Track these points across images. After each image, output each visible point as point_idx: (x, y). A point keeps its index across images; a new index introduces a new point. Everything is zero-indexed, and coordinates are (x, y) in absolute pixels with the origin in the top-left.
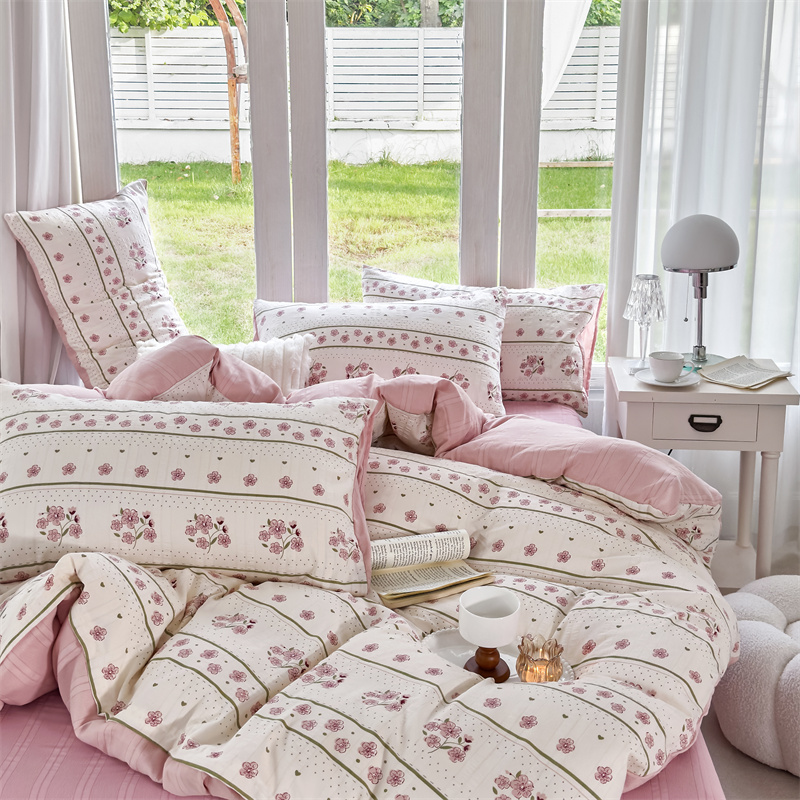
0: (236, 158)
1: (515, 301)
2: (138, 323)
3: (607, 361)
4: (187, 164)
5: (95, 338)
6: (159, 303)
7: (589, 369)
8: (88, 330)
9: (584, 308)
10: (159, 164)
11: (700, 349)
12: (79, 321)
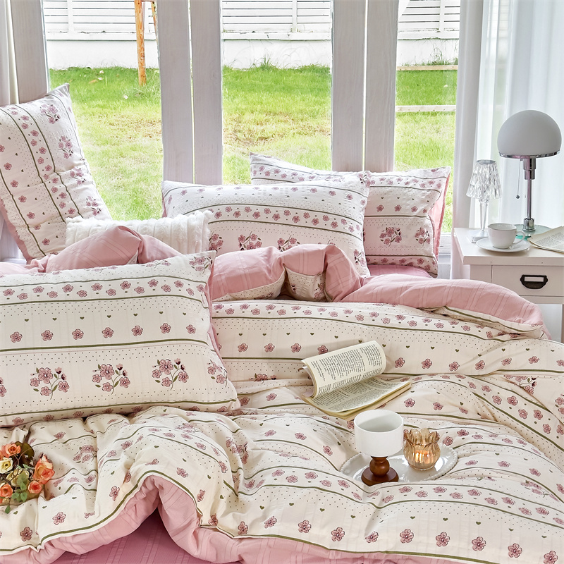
0: (142, 64)
1: (378, 183)
2: (66, 203)
3: (453, 231)
4: (101, 69)
5: (31, 216)
6: (83, 186)
7: (439, 238)
8: (25, 208)
9: (434, 186)
10: (77, 69)
11: (529, 221)
12: (18, 201)
